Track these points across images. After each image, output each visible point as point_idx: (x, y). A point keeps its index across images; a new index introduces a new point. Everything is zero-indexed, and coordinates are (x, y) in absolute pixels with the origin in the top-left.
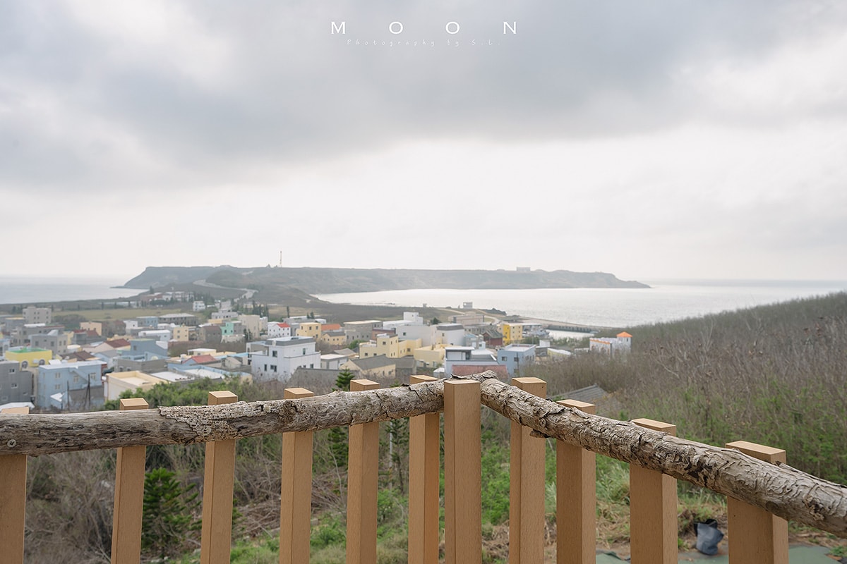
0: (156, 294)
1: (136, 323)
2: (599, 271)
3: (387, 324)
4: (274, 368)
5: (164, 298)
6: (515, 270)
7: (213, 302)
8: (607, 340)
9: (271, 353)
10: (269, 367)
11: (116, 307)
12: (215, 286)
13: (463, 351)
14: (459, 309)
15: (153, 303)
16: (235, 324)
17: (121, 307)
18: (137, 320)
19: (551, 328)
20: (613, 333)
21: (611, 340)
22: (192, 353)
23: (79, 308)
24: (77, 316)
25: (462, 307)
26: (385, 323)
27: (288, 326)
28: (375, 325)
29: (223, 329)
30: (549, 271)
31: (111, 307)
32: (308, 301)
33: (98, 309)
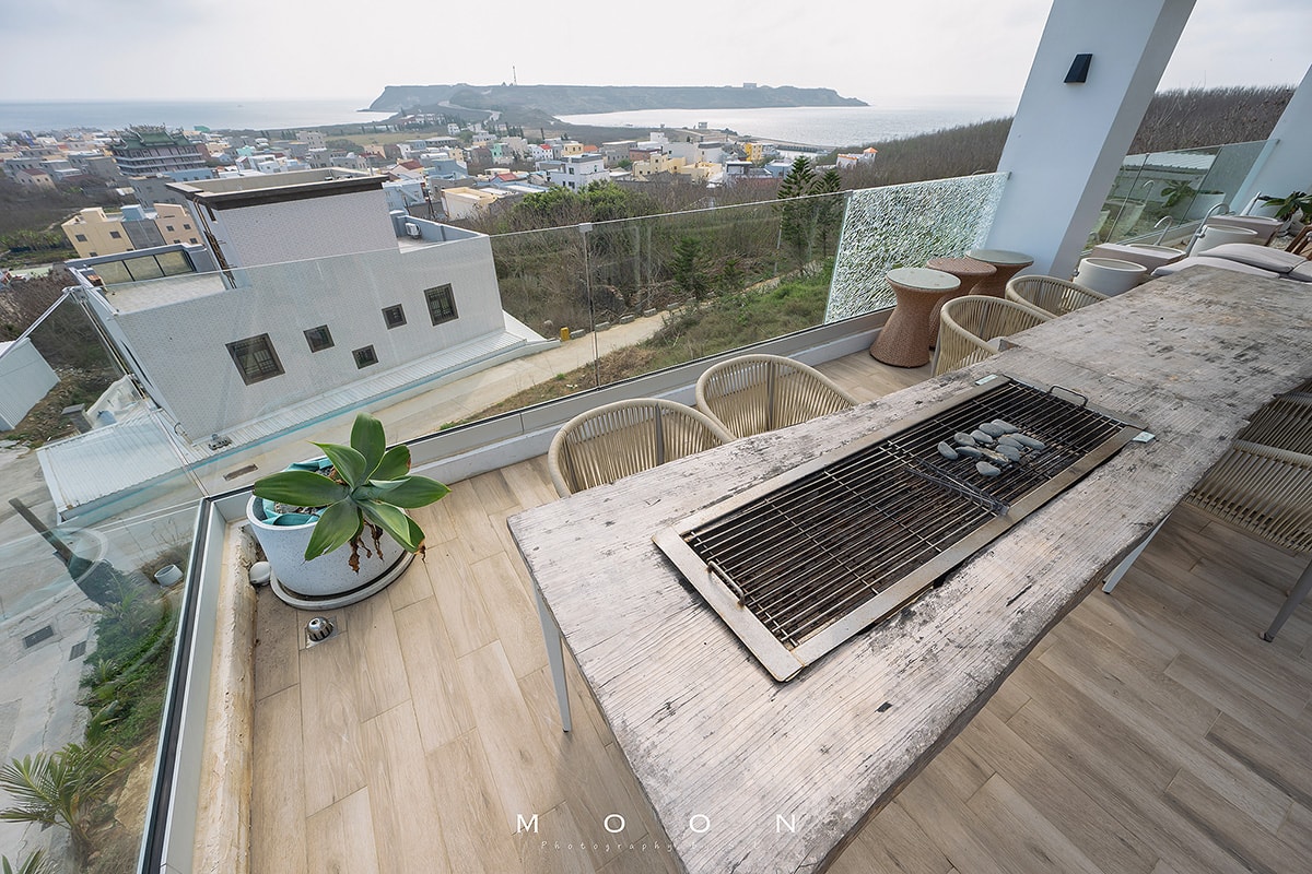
0: (409, 117)
1: (408, 147)
2: (822, 87)
3: (642, 145)
4: (571, 184)
5: (418, 121)
6: (742, 86)
7: (465, 126)
8: (853, 155)
9: (568, 171)
10: (567, 184)
11: (377, 131)
12: (460, 107)
13: (741, 165)
14: (694, 130)
15: (409, 127)
16: (502, 146)
17: (381, 131)
18: (408, 143)
19: (780, 148)
20: (859, 150)
21: (859, 156)
22: (489, 173)
23: (342, 134)
24: (347, 141)
25: (697, 128)
26: (639, 144)
27: (550, 148)
28: (631, 145)
29: (493, 151)
30: (774, 87)
31: (371, 132)
32: (552, 123)
33: (359, 133)
